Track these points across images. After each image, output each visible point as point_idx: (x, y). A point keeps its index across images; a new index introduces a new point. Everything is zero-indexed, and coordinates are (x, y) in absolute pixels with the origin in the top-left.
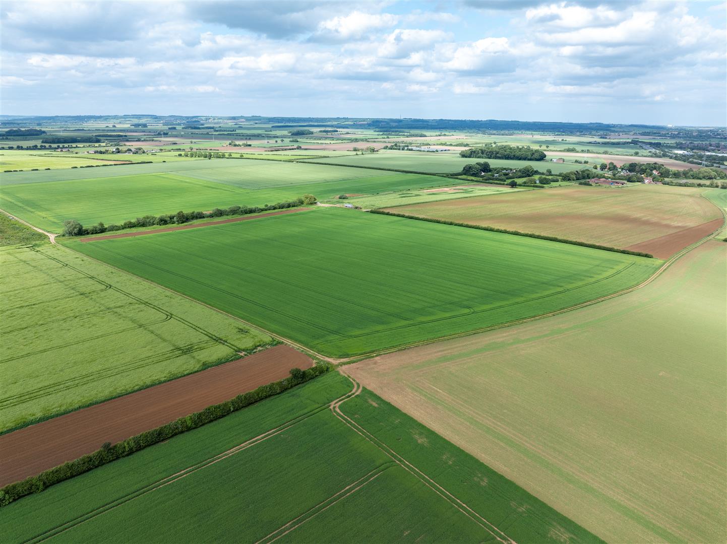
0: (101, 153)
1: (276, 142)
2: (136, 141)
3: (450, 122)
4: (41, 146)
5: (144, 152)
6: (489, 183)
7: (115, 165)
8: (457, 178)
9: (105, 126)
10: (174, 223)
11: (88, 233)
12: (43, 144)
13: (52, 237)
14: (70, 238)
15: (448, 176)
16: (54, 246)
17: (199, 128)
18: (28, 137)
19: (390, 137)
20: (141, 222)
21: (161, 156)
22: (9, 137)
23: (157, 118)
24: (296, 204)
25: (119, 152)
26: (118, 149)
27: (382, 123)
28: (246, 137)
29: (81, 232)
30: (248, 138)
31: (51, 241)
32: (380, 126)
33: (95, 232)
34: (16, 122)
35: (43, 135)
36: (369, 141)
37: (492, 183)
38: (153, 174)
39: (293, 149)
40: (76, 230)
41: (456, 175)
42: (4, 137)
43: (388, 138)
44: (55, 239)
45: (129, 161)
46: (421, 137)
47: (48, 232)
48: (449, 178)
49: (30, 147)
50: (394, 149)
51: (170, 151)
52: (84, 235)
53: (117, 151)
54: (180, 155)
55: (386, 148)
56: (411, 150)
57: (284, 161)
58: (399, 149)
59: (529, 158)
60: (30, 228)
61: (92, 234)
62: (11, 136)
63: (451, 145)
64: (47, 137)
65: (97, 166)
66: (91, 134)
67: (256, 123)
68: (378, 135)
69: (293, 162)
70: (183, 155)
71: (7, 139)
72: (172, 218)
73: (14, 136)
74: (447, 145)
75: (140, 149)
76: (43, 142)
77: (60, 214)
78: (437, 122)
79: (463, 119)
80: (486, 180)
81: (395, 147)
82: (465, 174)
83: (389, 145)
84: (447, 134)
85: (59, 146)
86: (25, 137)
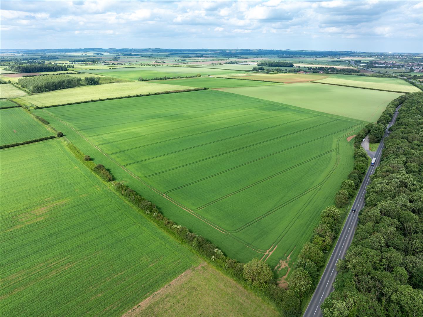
1: (176, 61)
3: (265, 51)
9: (81, 54)
15: (246, 71)
19: (229, 59)
23: (103, 50)
41: (250, 71)
46: (245, 58)
50: (230, 64)
55: (226, 63)
56: (238, 64)
58: (232, 64)
59: (285, 66)
68: (224, 58)
79: (273, 49)
81: (231, 63)
82: (253, 71)
83: (228, 62)
84: (259, 57)
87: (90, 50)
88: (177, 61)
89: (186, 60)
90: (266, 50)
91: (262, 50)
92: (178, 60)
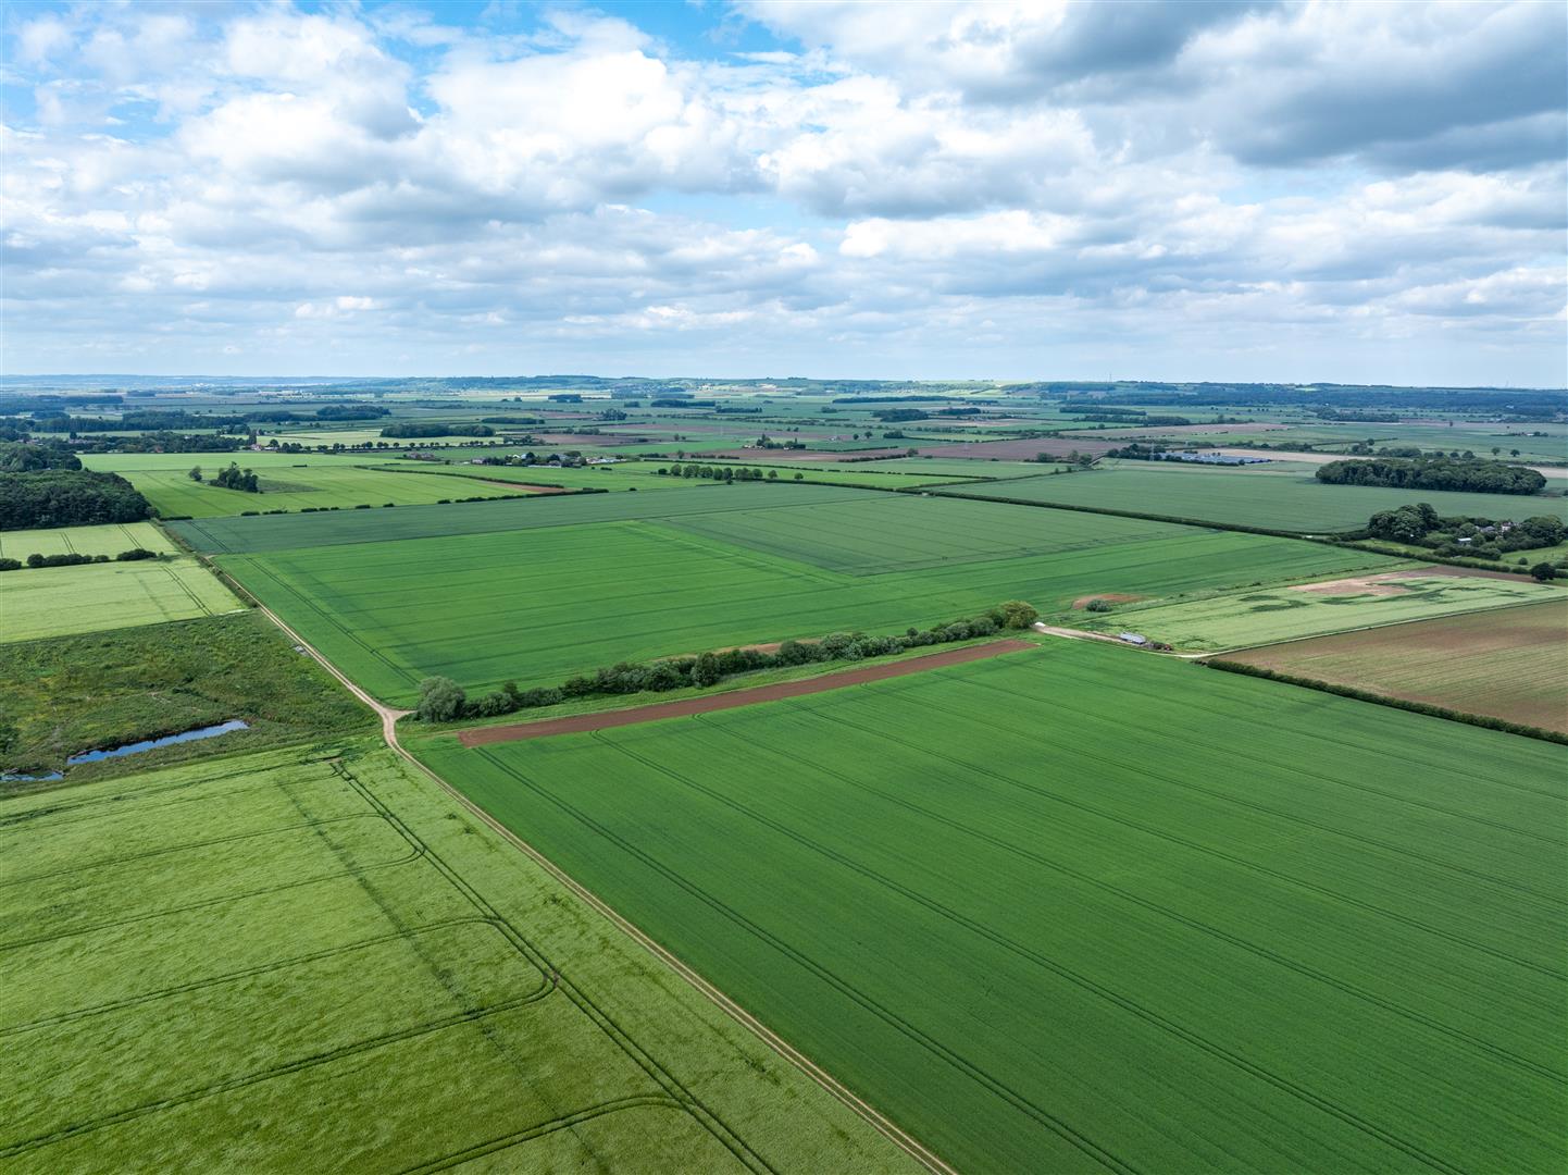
0: (496, 462)
1: (856, 437)
2: (564, 432)
4: (380, 444)
5: (584, 463)
6: (1459, 564)
7: (529, 496)
8: (1364, 548)
9: (501, 399)
10: (690, 683)
11: (478, 715)
12: (385, 440)
13: (389, 718)
14: (433, 730)
15: (1335, 540)
16: (393, 761)
17: (685, 405)
18: (357, 423)
20: (607, 678)
21: (623, 473)
22: (321, 423)
23: (598, 383)
24: (988, 629)
25: (533, 463)
26: (530, 455)
27: (1070, 392)
28: (787, 427)
29: (462, 712)
30: (793, 427)
31: (387, 739)
32: (1068, 398)
33: (496, 710)
34: (339, 389)
35: (385, 419)
36: (1062, 437)
37: (1468, 566)
38: (615, 524)
39: (899, 457)
40: (450, 707)
41: (1354, 539)
42: (314, 423)
43: (1102, 427)
44: (396, 729)
45: (557, 486)
47: (381, 701)
48: (1339, 546)
49: (358, 446)
50: (1138, 458)
51: (637, 460)
52: (468, 718)
53: (530, 459)
54: (662, 472)
56: (1179, 460)
57: (898, 491)
58: (1147, 458)
59: (1509, 487)
60: (340, 684)
61: (489, 715)
62: (326, 420)
63: (1265, 447)
64: (390, 422)
65: (491, 499)
66: (474, 418)
67: (799, 394)
69: (920, 493)
70: (669, 471)
71: (318, 426)
72: (685, 668)
73: (331, 420)
74: (1255, 448)
75: (575, 454)
76: (383, 435)
77: (411, 641)
78: (1195, 388)
79: (1257, 383)
80: (1445, 555)
81: (1136, 452)
82: (1377, 536)
83: (1118, 447)
84: (1236, 418)
85: (412, 445)
86: (350, 422)
87: (553, 382)
88: (862, 437)
89: (904, 433)
90: (1231, 385)
91: (1216, 384)
92: (869, 435)
